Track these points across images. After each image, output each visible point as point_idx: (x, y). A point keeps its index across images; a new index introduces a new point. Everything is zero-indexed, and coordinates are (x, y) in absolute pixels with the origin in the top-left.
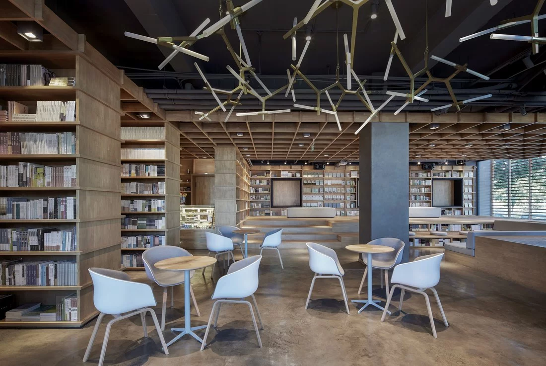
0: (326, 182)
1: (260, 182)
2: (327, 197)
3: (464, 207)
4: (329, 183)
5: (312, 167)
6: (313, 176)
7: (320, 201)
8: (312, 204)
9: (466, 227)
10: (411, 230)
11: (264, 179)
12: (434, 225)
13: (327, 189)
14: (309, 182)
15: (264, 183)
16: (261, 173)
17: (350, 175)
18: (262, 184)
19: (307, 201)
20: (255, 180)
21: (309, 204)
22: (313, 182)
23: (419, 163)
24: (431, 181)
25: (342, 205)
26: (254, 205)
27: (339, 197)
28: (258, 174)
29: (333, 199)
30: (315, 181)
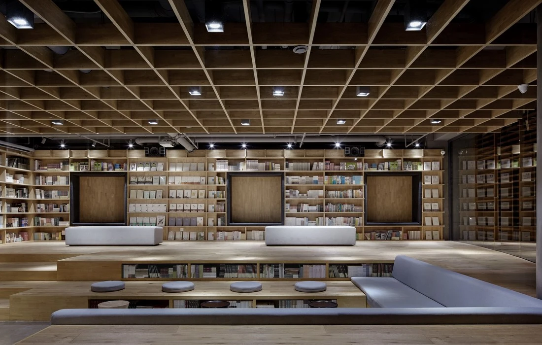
0: (171, 180)
1: (55, 180)
2: (173, 207)
3: (424, 225)
4: (178, 181)
5: (143, 152)
6: (146, 169)
7: (161, 214)
8: (146, 220)
9: (336, 270)
10: (223, 276)
11: (62, 175)
12: (270, 265)
13: (173, 193)
14: (140, 179)
15: (62, 181)
16: (55, 163)
17: (215, 167)
18: (56, 184)
19: (137, 215)
20: (45, 175)
21: (140, 220)
22: (148, 179)
23: (338, 145)
24: (362, 177)
25: (200, 221)
26: (42, 221)
27: (194, 207)
28: (51, 166)
29: (183, 210)
30: (151, 176)
